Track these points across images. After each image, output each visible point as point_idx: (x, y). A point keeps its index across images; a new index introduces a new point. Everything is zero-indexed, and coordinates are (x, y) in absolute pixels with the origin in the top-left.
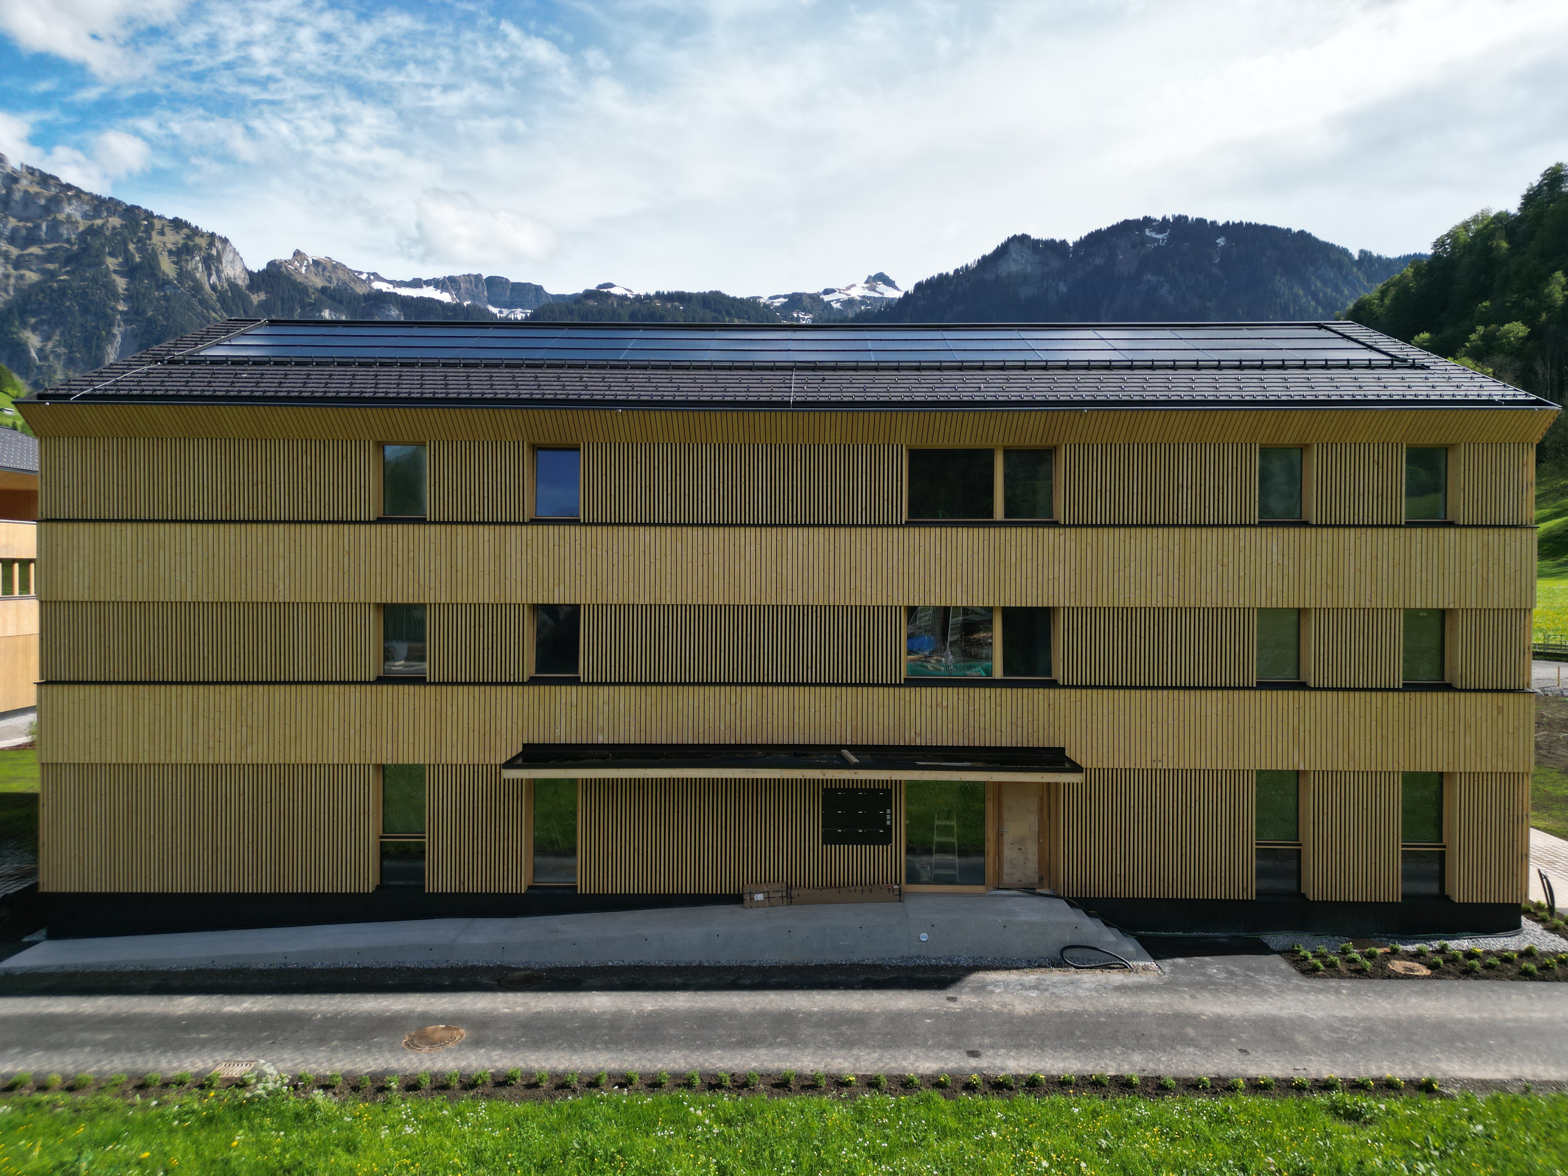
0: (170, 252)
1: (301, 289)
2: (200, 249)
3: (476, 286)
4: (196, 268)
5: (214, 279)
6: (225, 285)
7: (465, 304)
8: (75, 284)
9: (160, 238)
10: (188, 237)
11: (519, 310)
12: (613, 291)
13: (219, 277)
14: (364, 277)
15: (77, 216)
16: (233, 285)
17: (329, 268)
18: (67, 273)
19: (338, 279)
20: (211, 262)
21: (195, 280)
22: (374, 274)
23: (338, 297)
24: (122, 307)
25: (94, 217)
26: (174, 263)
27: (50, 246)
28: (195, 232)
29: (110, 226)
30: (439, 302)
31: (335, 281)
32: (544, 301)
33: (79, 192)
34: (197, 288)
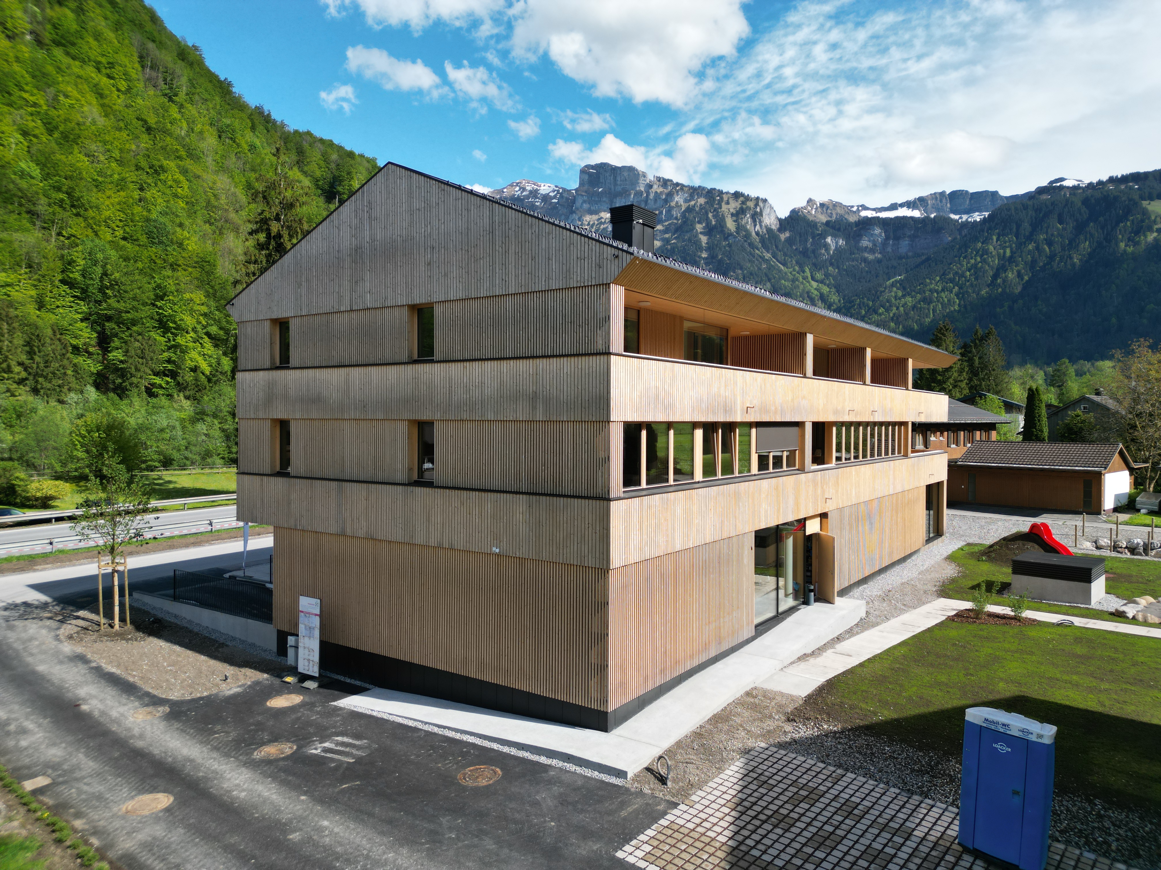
0: (732, 215)
1: (812, 225)
2: (750, 209)
3: (941, 201)
4: (747, 223)
5: (758, 227)
6: (765, 230)
7: (932, 216)
8: (679, 245)
9: (727, 206)
10: (743, 203)
11: (977, 213)
12: (1065, 183)
13: (761, 226)
14: (855, 209)
15: (681, 201)
16: (769, 230)
17: (831, 207)
18: (675, 238)
19: (837, 214)
20: (756, 216)
21: (747, 231)
22: (862, 206)
23: (837, 227)
24: (704, 255)
25: (690, 201)
26: (734, 221)
27: (667, 223)
28: (747, 198)
29: (698, 204)
30: (912, 218)
31: (834, 216)
32: (999, 203)
33: (683, 186)
34: (748, 235)
